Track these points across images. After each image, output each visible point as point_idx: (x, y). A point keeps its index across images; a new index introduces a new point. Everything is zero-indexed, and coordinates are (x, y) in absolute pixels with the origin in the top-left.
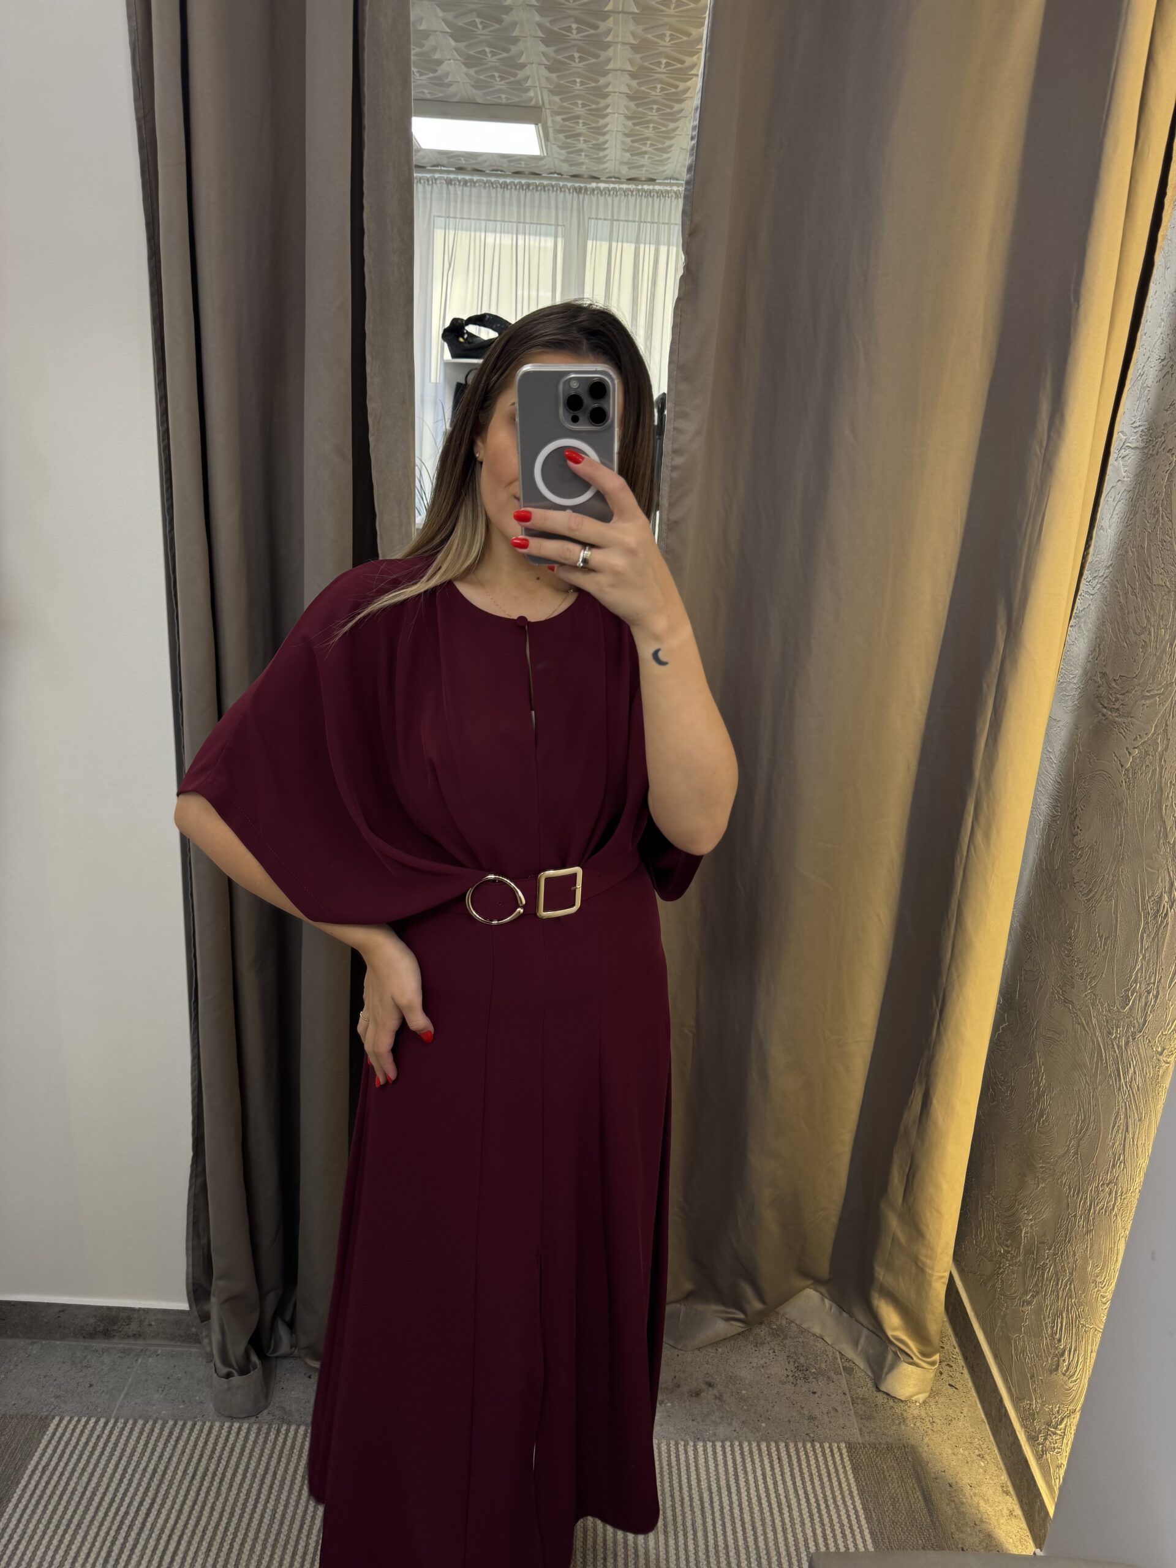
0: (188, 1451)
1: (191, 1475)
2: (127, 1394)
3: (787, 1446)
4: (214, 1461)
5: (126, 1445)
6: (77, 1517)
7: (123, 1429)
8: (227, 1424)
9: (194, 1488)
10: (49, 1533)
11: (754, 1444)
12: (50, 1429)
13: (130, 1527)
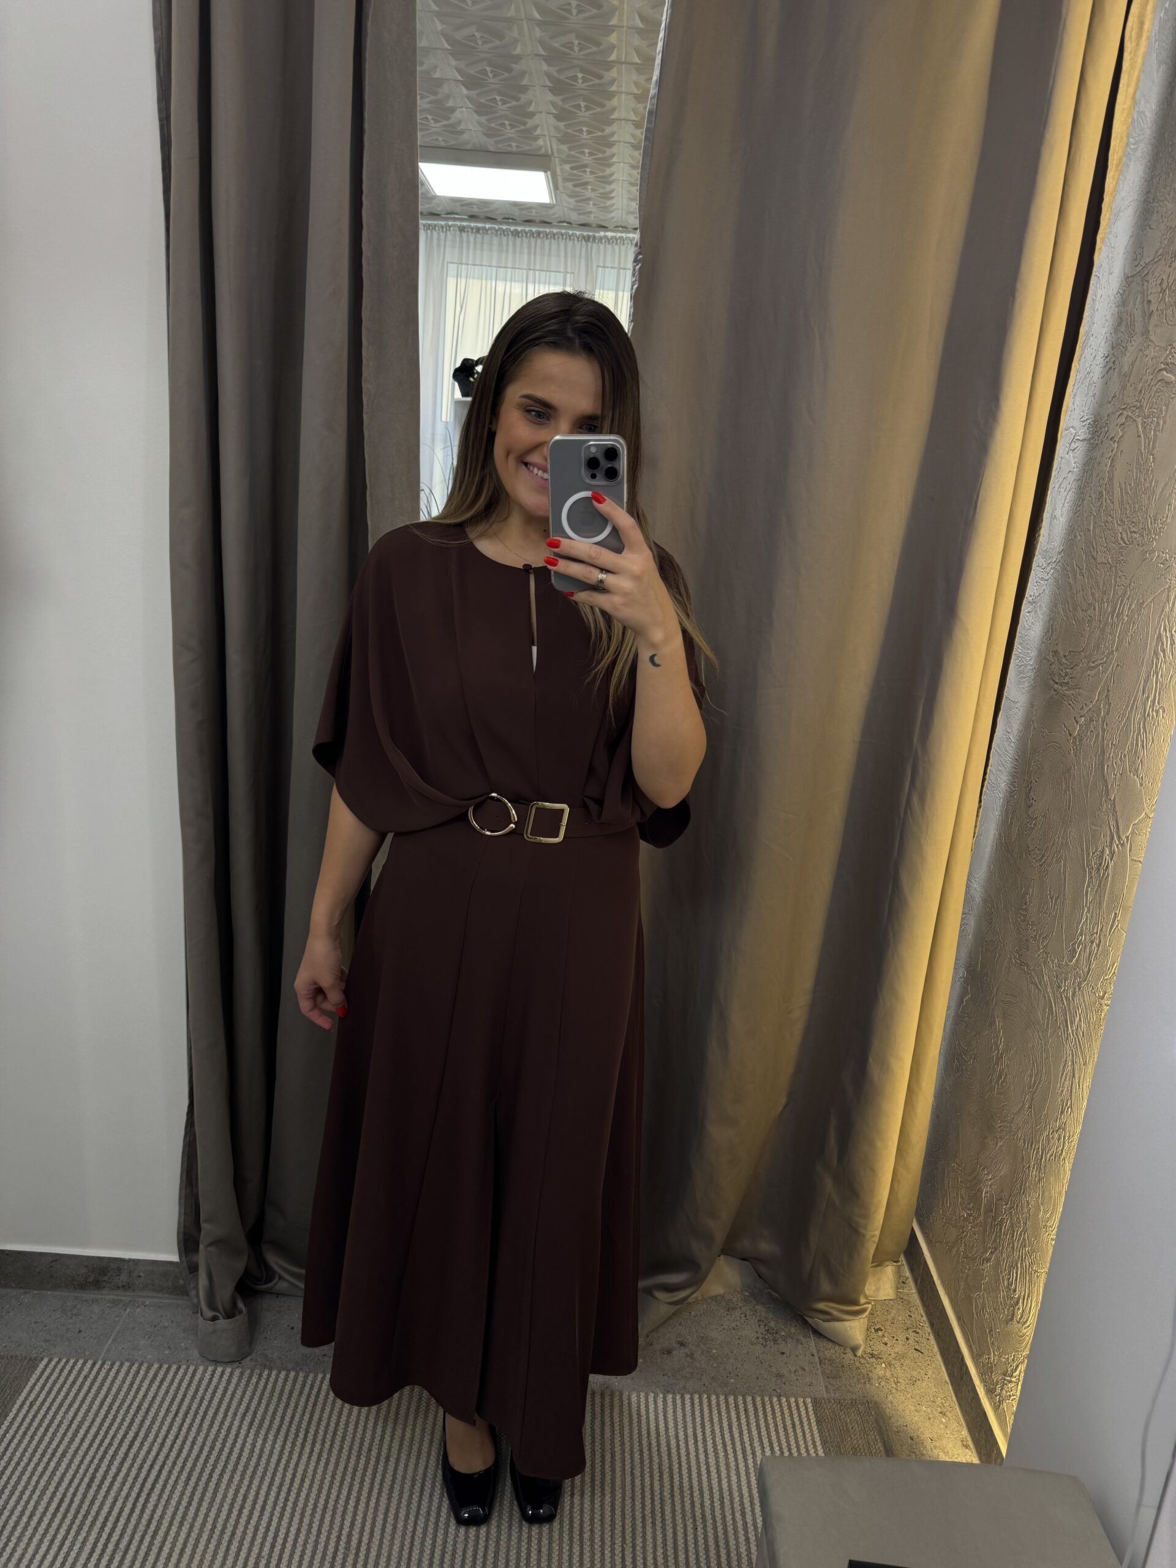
0: (172, 1392)
1: (173, 1413)
2: (114, 1340)
3: (754, 1400)
4: (197, 1401)
5: (112, 1384)
6: (62, 1447)
7: (110, 1370)
8: (210, 1369)
9: (176, 1425)
10: (35, 1460)
11: (722, 1398)
12: (38, 1368)
13: (114, 1457)
